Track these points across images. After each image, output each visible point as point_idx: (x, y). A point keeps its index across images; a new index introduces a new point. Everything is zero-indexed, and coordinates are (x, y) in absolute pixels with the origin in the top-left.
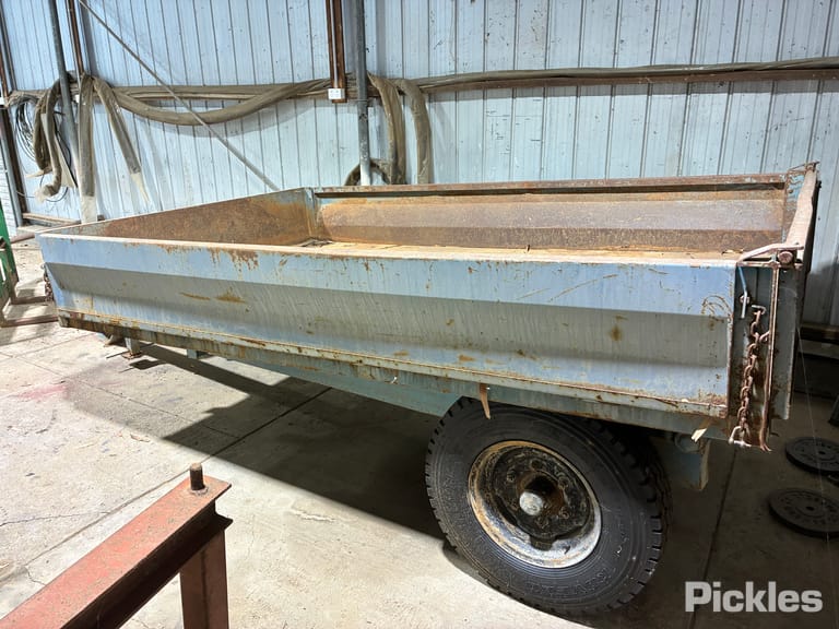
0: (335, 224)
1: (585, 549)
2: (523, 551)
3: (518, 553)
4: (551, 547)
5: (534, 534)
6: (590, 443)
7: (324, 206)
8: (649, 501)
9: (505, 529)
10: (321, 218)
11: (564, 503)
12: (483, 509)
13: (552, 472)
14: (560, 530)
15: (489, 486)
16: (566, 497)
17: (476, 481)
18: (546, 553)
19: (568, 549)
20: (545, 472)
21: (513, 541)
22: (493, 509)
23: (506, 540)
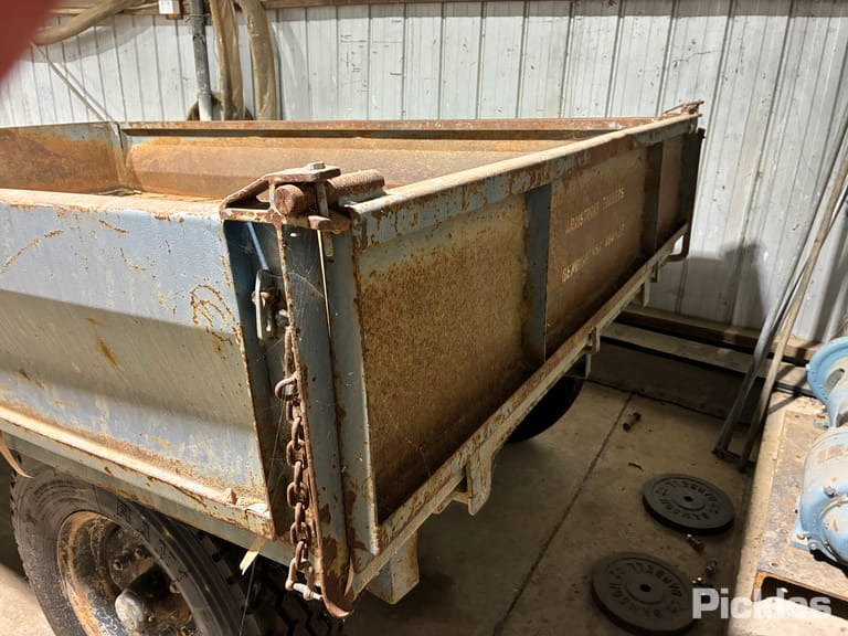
0: (145, 170)
7: (135, 146)
10: (131, 162)
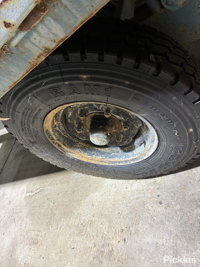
1: (153, 141)
2: (121, 160)
3: (120, 162)
4: (134, 146)
5: (121, 145)
6: (85, 77)
8: (173, 84)
9: (104, 153)
11: (120, 121)
12: (83, 155)
13: (96, 109)
14: (132, 135)
15: (75, 140)
16: (118, 117)
17: (62, 146)
18: (134, 152)
19: (144, 142)
20: (92, 113)
21: (112, 157)
22: (89, 149)
23: (108, 159)
